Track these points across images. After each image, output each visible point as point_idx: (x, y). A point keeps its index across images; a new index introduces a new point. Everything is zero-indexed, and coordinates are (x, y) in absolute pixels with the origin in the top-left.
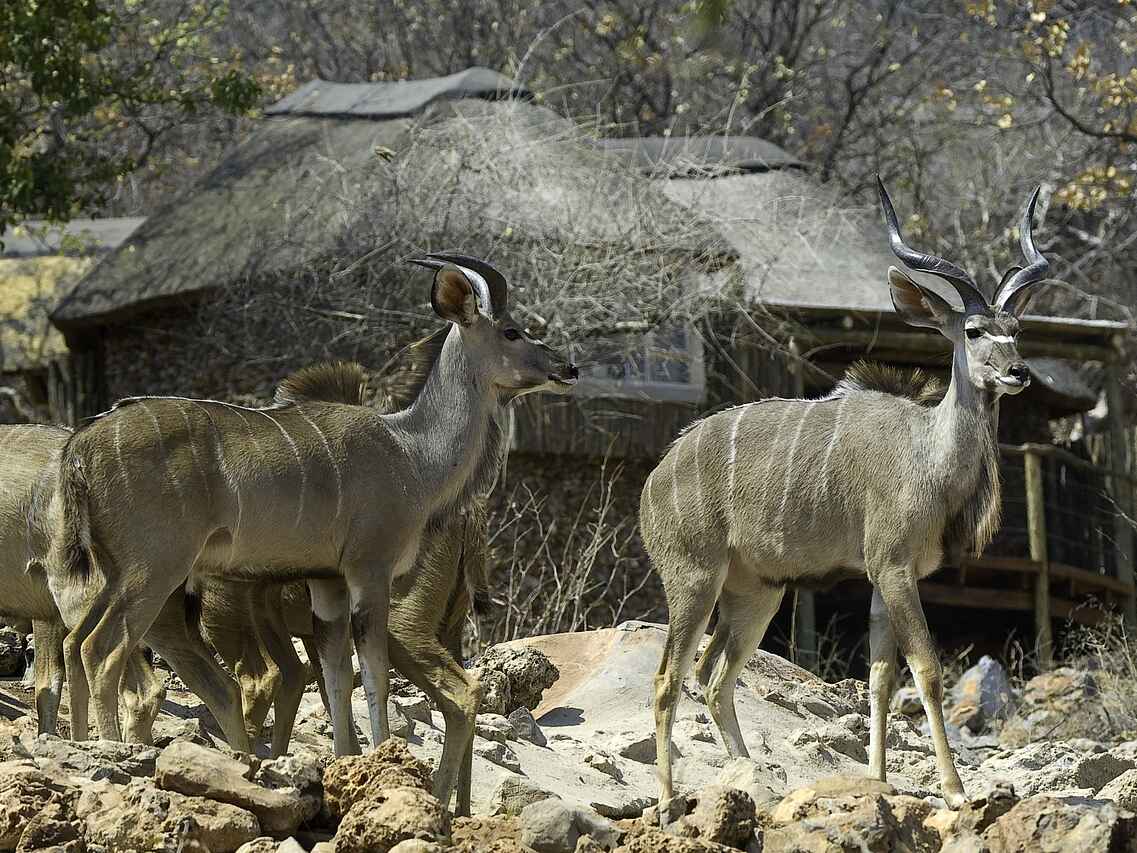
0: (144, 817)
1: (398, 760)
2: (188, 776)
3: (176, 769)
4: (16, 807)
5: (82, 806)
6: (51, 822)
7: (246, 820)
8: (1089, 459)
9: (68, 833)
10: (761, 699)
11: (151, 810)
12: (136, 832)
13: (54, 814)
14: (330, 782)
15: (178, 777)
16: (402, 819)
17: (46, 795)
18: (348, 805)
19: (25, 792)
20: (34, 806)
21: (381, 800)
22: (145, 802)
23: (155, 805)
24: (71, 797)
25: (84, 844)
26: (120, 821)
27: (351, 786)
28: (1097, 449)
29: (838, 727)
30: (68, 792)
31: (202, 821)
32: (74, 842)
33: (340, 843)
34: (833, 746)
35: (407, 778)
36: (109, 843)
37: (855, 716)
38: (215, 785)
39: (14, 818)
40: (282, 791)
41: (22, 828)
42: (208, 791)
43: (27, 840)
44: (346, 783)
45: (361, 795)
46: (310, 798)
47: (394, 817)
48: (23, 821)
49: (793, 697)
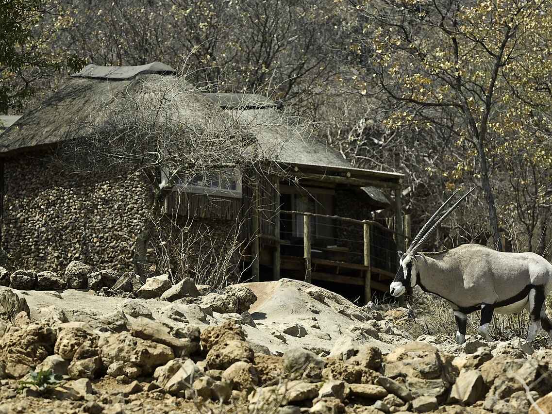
0: (126, 348)
1: (231, 329)
2: (145, 332)
3: (140, 329)
4: (73, 341)
5: (100, 342)
6: (88, 348)
7: (169, 351)
8: (387, 227)
9: (95, 353)
10: (336, 312)
11: (129, 345)
12: (123, 354)
13: (89, 345)
14: (204, 337)
15: (141, 332)
16: (235, 353)
17: (85, 337)
18: (211, 347)
19: (76, 336)
20: (80, 341)
21: (226, 345)
22: (127, 342)
23: (131, 343)
24: (95, 339)
25: (100, 358)
26: (116, 350)
27: (212, 339)
28: (390, 223)
29: (367, 325)
30: (94, 336)
31: (151, 350)
32: (97, 357)
33: (208, 362)
34: (366, 332)
35: (236, 336)
36: (112, 358)
37: (374, 320)
38: (156, 336)
39: (73, 346)
40: (183, 340)
41: (76, 350)
42: (154, 338)
43: (78, 355)
44: (210, 337)
45: (217, 343)
46: (195, 343)
47: (232, 352)
48: (76, 347)
49: (349, 312)
